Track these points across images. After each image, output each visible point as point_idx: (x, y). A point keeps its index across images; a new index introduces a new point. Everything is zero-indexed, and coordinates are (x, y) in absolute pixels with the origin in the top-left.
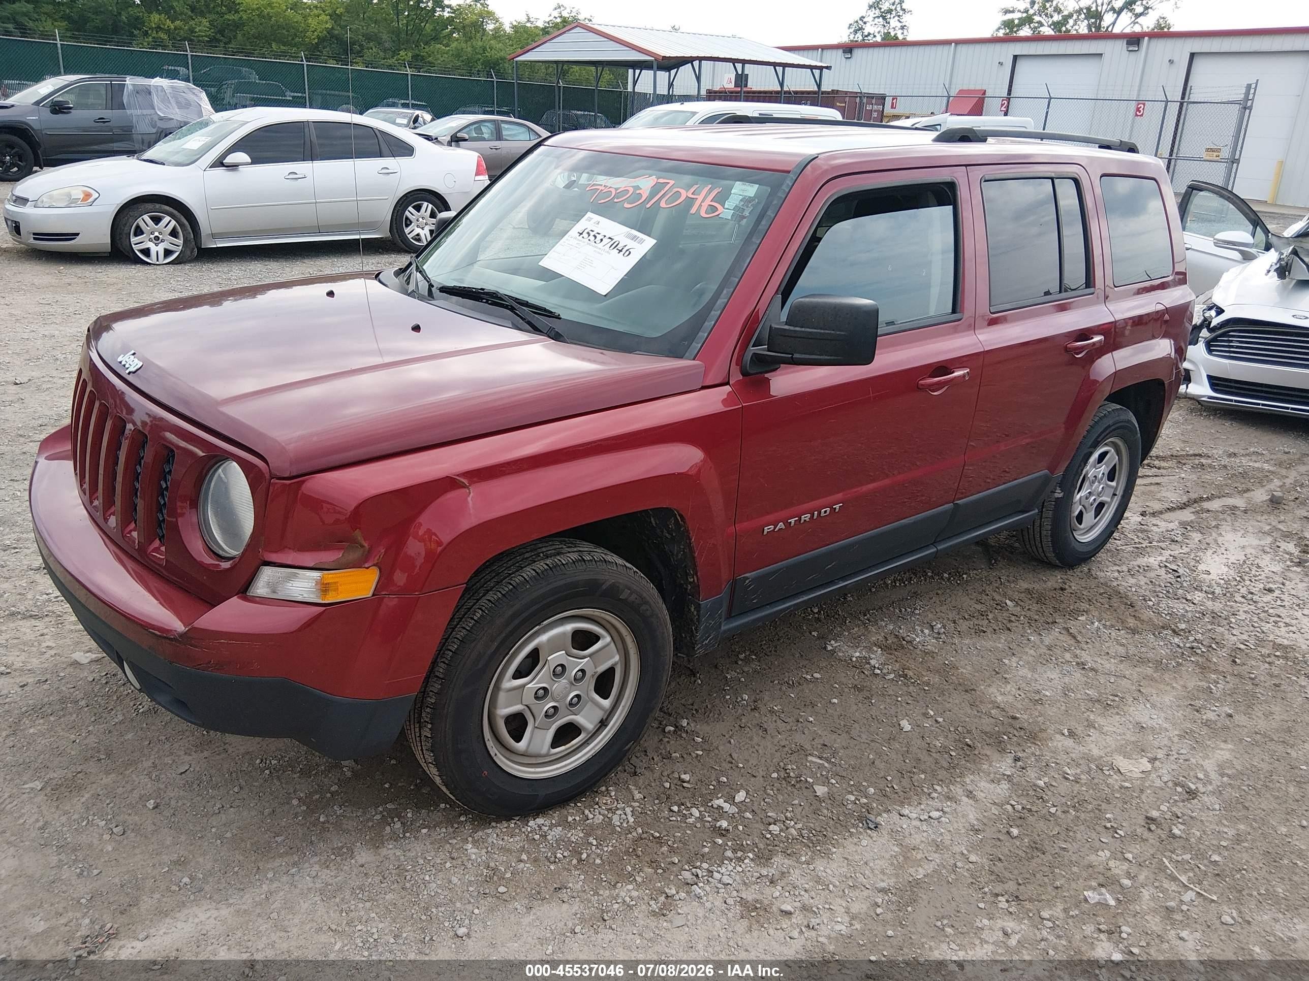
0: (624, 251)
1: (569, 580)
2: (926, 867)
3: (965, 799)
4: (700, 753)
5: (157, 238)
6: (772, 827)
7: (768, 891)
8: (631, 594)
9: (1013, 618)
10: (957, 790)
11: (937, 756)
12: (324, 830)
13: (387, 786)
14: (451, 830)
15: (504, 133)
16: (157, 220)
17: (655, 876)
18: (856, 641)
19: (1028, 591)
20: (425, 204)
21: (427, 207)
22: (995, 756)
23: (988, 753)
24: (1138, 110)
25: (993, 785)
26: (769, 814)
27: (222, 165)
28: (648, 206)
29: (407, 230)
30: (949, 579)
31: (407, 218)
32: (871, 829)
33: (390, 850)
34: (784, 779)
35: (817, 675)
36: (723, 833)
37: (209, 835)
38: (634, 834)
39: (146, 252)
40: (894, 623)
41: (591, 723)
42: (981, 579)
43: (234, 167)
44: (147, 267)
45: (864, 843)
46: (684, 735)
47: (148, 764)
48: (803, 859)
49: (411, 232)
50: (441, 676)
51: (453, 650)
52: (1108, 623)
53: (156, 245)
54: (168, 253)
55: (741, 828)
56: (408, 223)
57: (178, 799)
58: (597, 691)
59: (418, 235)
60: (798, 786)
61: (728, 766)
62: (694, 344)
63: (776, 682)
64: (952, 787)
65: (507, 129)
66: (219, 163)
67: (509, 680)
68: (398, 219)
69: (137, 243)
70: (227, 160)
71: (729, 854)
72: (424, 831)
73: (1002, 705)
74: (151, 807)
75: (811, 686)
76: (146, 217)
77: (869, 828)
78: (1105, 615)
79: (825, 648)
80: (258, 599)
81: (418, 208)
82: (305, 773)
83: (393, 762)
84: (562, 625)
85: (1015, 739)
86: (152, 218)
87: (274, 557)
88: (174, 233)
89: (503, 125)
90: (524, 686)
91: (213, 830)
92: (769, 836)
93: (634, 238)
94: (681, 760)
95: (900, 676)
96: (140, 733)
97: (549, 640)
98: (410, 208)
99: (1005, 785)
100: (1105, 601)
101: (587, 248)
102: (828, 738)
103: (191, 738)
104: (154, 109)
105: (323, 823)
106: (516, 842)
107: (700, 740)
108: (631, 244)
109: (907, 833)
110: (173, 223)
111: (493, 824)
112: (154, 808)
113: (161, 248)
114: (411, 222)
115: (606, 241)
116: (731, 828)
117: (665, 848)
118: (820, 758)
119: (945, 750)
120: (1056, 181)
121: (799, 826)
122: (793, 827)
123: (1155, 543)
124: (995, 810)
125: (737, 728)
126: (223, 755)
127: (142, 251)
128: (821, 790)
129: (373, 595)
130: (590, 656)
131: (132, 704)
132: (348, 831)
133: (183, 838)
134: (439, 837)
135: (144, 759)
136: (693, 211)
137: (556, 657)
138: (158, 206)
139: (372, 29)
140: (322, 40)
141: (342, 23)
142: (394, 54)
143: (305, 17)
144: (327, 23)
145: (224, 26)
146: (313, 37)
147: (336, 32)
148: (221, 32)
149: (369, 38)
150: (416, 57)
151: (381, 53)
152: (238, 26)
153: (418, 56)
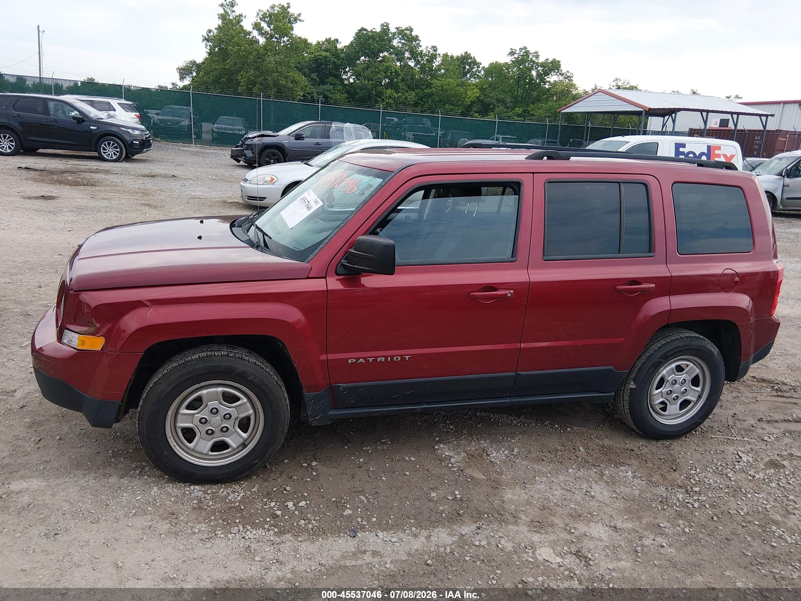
0: (309, 208)
1: (216, 364)
2: (359, 562)
4: (309, 480)
6: (302, 521)
8: (255, 378)
17: (221, 525)
25: (448, 537)
26: (308, 515)
32: (351, 537)
34: (337, 502)
35: (413, 459)
36: (274, 517)
41: (235, 444)
48: (300, 539)
55: (286, 517)
58: (240, 427)
60: (340, 507)
63: (387, 457)
64: (423, 531)
67: (183, 409)
71: (267, 526)
75: (404, 463)
84: (216, 387)
85: (492, 518)
87: (71, 327)
90: (194, 414)
92: (295, 524)
93: (316, 202)
97: (207, 393)
99: (455, 539)
106: (177, 492)
107: (315, 474)
108: (313, 205)
115: (306, 203)
116: (281, 515)
117: (239, 515)
118: (366, 498)
119: (442, 512)
120: (621, 184)
121: (317, 524)
122: (313, 524)
125: (340, 473)
128: (348, 512)
129: (102, 349)
130: (235, 407)
137: (214, 404)
139: (502, 96)
140: (473, 103)
141: (486, 93)
142: (513, 109)
143: (466, 91)
144: (477, 93)
145: (423, 96)
146: (468, 101)
147: (482, 98)
148: (421, 99)
149: (498, 101)
150: (524, 111)
151: (504, 109)
152: (430, 95)
153: (526, 110)
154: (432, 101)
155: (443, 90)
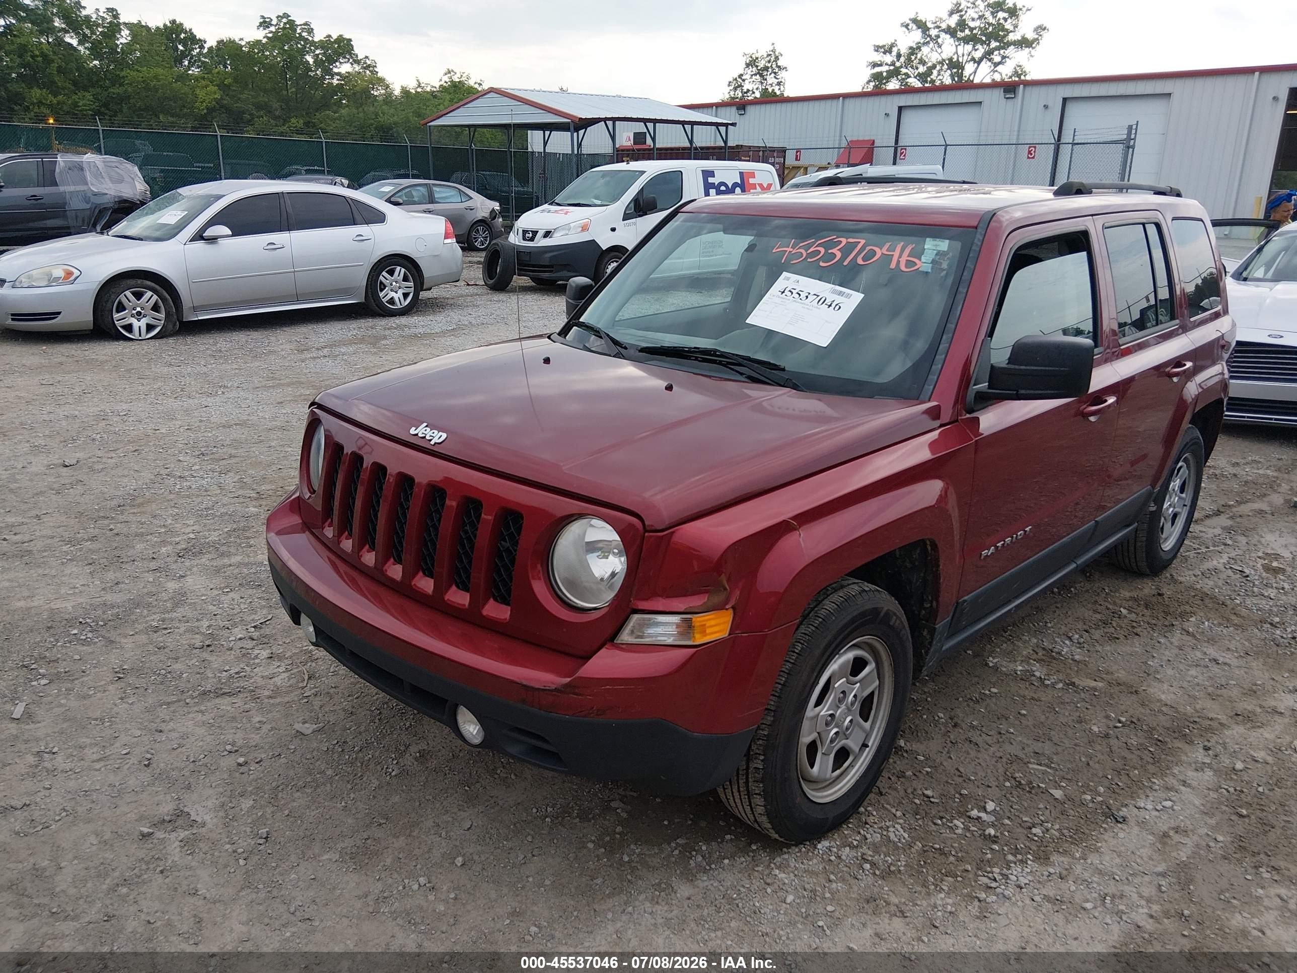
0: (833, 305)
1: (862, 610)
2: (1184, 850)
3: (1182, 788)
4: (929, 770)
5: (139, 313)
6: (1034, 830)
7: (1064, 886)
9: (1134, 624)
10: (1171, 781)
11: (1138, 753)
12: (633, 869)
13: (666, 823)
14: (749, 859)
15: (436, 196)
16: (138, 296)
17: (957, 884)
18: (1010, 655)
19: (1133, 599)
20: (398, 268)
21: (400, 271)
22: (1186, 747)
23: (1180, 746)
24: (1030, 153)
25: (1200, 774)
26: (1024, 819)
27: (201, 238)
28: (845, 264)
29: (381, 294)
30: (1059, 593)
31: (381, 283)
32: (1120, 823)
33: (703, 882)
34: (1017, 786)
36: (994, 840)
37: (528, 884)
38: (916, 847)
39: (129, 328)
40: (1035, 637)
41: (856, 746)
42: (1087, 591)
43: (213, 240)
44: (130, 343)
45: (1121, 835)
46: (905, 754)
47: (430, 823)
48: (1078, 855)
49: (386, 295)
50: (773, 708)
51: (782, 682)
52: (1215, 622)
53: (139, 320)
54: (150, 328)
55: (1006, 833)
56: (383, 287)
57: (479, 854)
58: (861, 716)
59: (392, 298)
60: (1033, 792)
61: (960, 780)
62: (926, 386)
63: (961, 699)
64: (1166, 779)
65: (439, 192)
66: (199, 236)
67: (811, 710)
68: (373, 284)
69: (119, 319)
70: (207, 234)
71: (1010, 857)
72: (726, 861)
73: (1169, 703)
74: (459, 865)
75: (994, 700)
76: (128, 293)
77: (1118, 822)
78: (1210, 615)
79: (987, 665)
80: (624, 646)
81: (391, 273)
82: (584, 816)
83: (658, 800)
84: (848, 653)
85: (1196, 731)
86: (134, 294)
87: (645, 605)
88: (156, 308)
89: (434, 189)
90: (819, 714)
91: (531, 879)
92: (1036, 838)
93: (841, 294)
94: (914, 777)
95: (1068, 684)
96: (403, 795)
97: (837, 669)
98: (384, 273)
99: (1209, 773)
100: (1199, 602)
101: (793, 305)
102: (1038, 746)
103: (456, 795)
104: (87, 184)
105: (629, 862)
106: (815, 864)
107: (922, 758)
108: (838, 299)
109: (1153, 823)
110: (155, 297)
111: (785, 850)
112: (462, 865)
113: (143, 323)
114: (385, 287)
115: (811, 298)
116: (998, 834)
117: (952, 859)
118: (1040, 765)
119: (1141, 747)
121: (1057, 827)
122: (1052, 828)
123: (1212, 548)
124: (1213, 795)
125: (950, 744)
126: (496, 808)
127: (124, 327)
128: (1058, 793)
129: (727, 636)
130: (859, 682)
131: (379, 768)
132: (655, 869)
133: (505, 890)
134: (742, 866)
135: (423, 819)
136: (893, 266)
137: (840, 685)
138: (139, 281)
139: (263, 99)
140: (211, 110)
141: (231, 93)
142: (285, 121)
143: (193, 89)
144: (215, 93)
145: (108, 99)
146: (201, 108)
147: (225, 102)
148: (106, 105)
149: (259, 107)
150: (307, 124)
151: (272, 121)
152: (123, 99)
153: (309, 122)
154: (129, 108)
155: (147, 88)
